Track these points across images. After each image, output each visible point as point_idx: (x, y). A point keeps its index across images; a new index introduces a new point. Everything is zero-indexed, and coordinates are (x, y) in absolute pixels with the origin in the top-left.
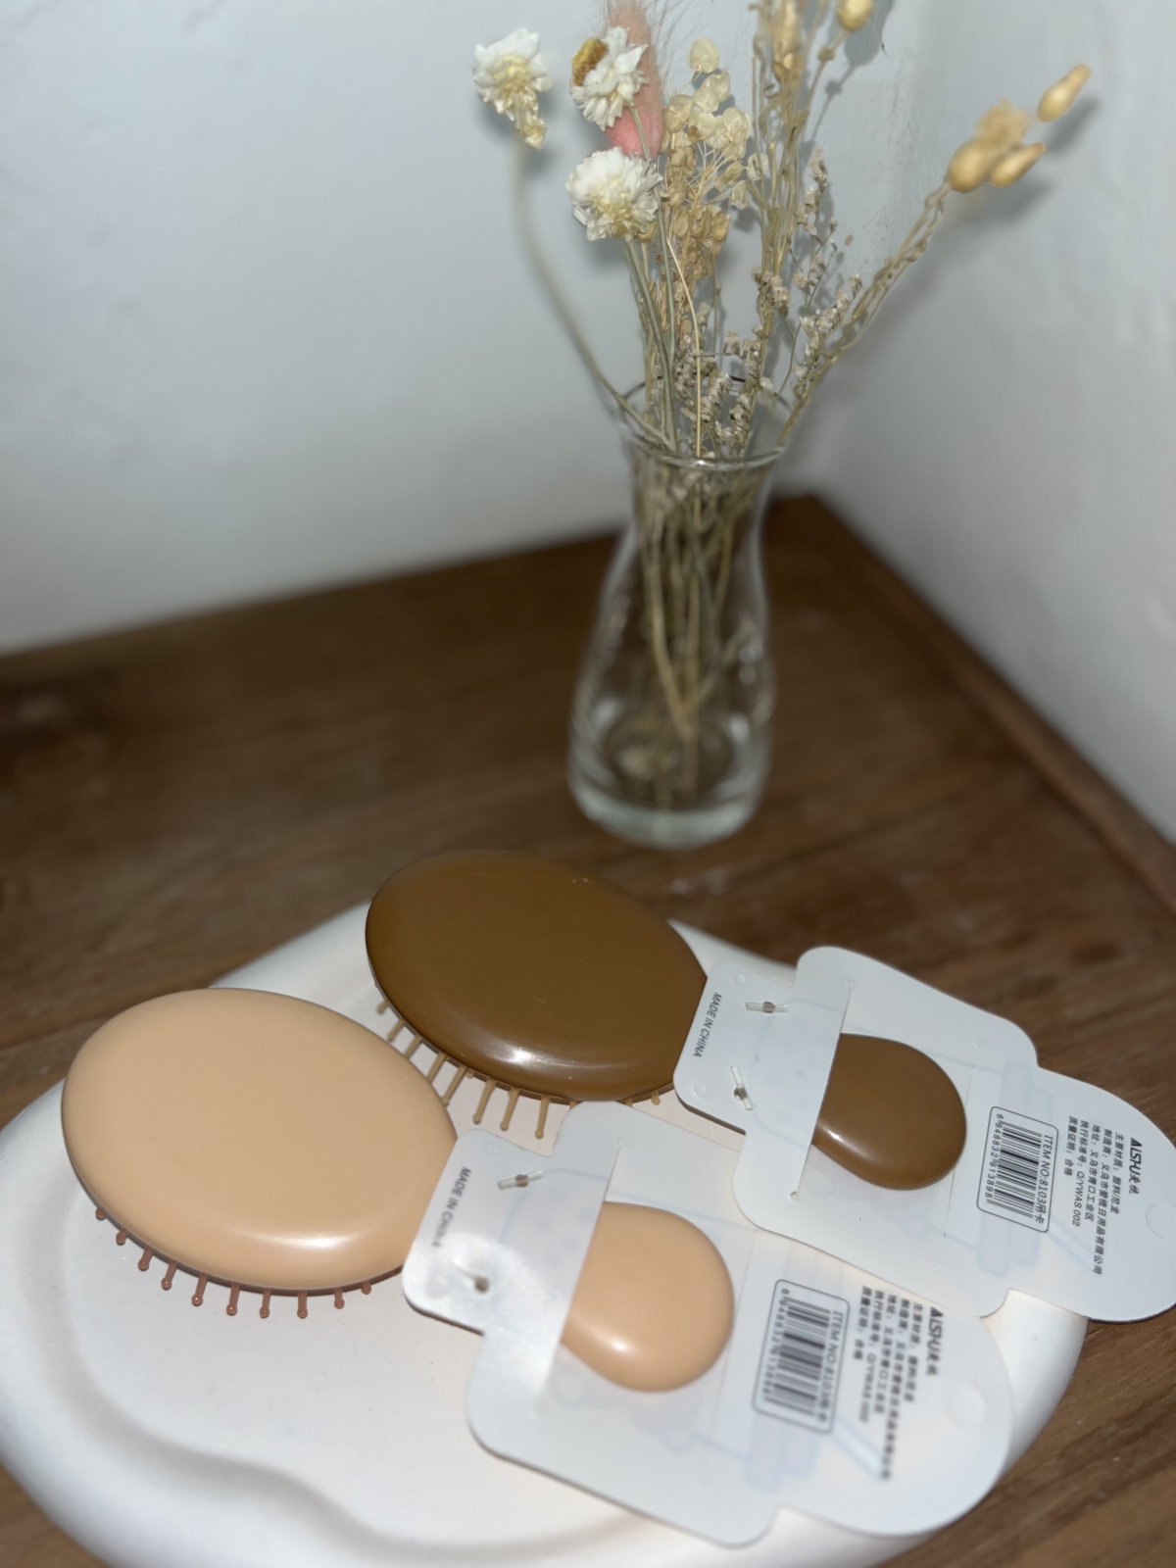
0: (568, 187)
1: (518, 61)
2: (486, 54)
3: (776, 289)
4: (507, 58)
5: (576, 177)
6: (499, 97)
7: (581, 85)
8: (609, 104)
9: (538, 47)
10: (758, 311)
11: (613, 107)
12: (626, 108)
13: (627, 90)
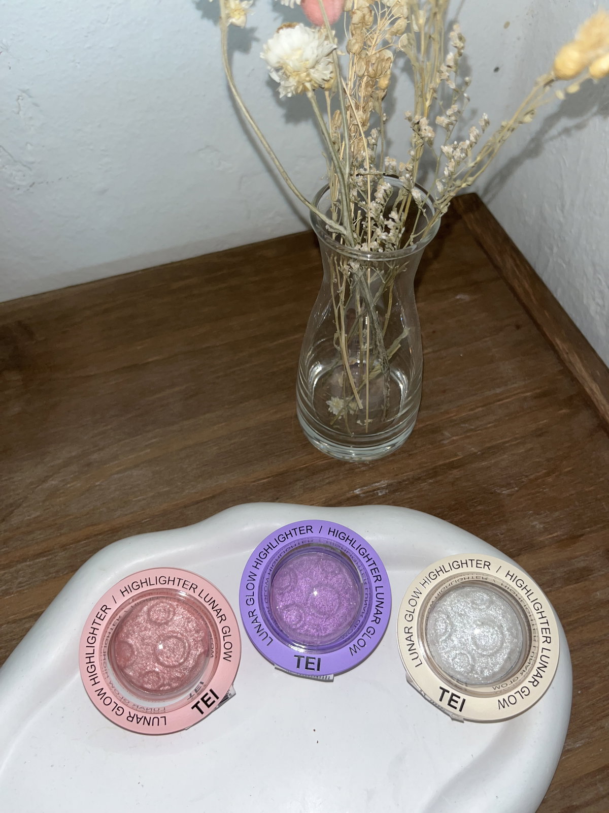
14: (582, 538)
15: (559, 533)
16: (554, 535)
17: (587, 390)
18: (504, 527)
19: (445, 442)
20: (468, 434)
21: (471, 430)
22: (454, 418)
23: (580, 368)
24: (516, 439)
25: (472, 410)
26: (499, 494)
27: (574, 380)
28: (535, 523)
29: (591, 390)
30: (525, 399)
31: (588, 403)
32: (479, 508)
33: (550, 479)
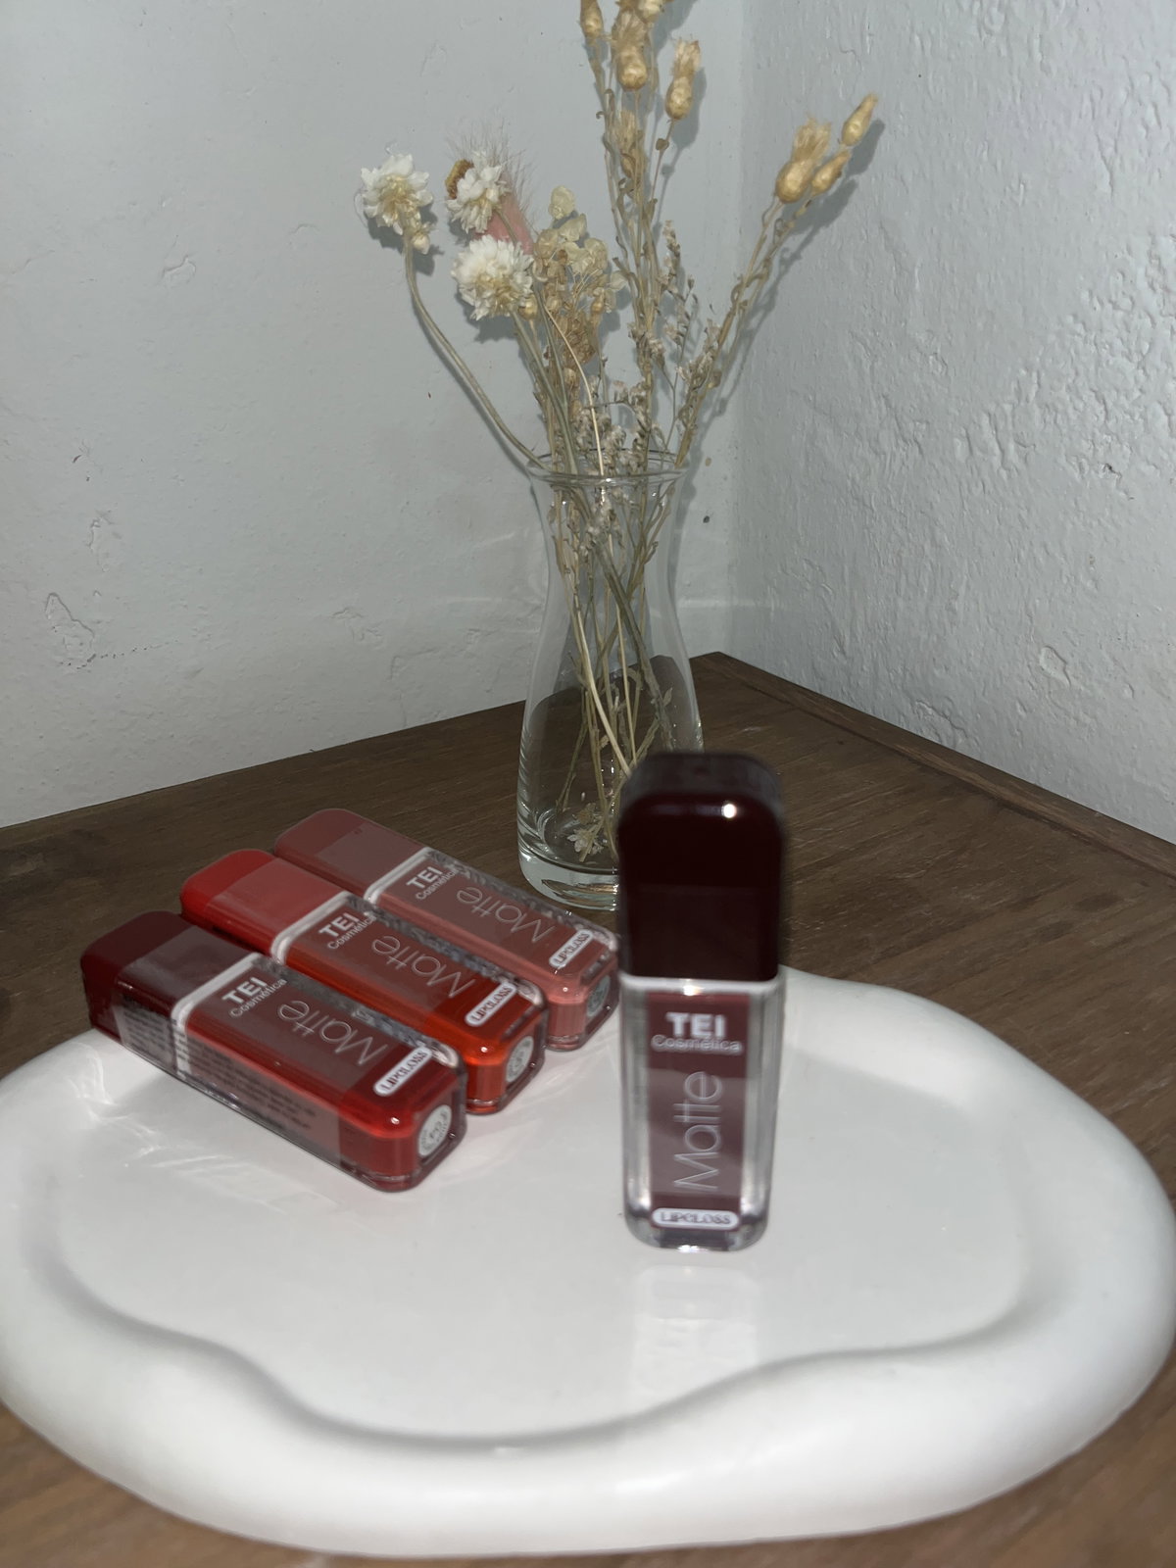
0: (453, 273)
1: (399, 179)
2: (370, 177)
3: (652, 342)
4: (388, 178)
5: (460, 263)
6: (386, 210)
7: (455, 198)
8: (481, 208)
9: (414, 169)
10: (638, 364)
11: (484, 212)
12: (494, 211)
13: (493, 195)
14: (1040, 899)
15: (1005, 900)
16: (1001, 902)
17: (964, 779)
18: (927, 905)
19: (799, 847)
20: (829, 835)
21: (830, 832)
22: (801, 825)
23: (941, 763)
24: (897, 831)
25: (819, 815)
26: (902, 879)
27: (941, 773)
28: (967, 896)
29: (968, 777)
30: (887, 797)
31: (972, 789)
32: (881, 894)
33: (963, 856)
